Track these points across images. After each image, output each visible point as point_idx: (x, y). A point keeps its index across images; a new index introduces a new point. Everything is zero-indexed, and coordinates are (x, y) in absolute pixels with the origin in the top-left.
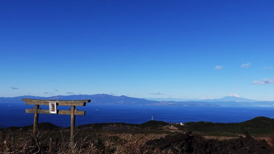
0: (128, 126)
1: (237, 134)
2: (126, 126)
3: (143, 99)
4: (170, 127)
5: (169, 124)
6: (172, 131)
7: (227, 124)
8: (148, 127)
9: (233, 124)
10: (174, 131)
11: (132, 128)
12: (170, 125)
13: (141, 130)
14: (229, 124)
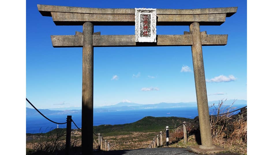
0: (34, 136)
1: (131, 132)
2: (31, 136)
3: (47, 109)
4: (75, 132)
5: (73, 130)
6: (77, 136)
7: (123, 125)
8: (54, 135)
9: (127, 124)
10: (79, 136)
11: (37, 138)
12: (75, 131)
13: (47, 138)
14: (124, 125)
